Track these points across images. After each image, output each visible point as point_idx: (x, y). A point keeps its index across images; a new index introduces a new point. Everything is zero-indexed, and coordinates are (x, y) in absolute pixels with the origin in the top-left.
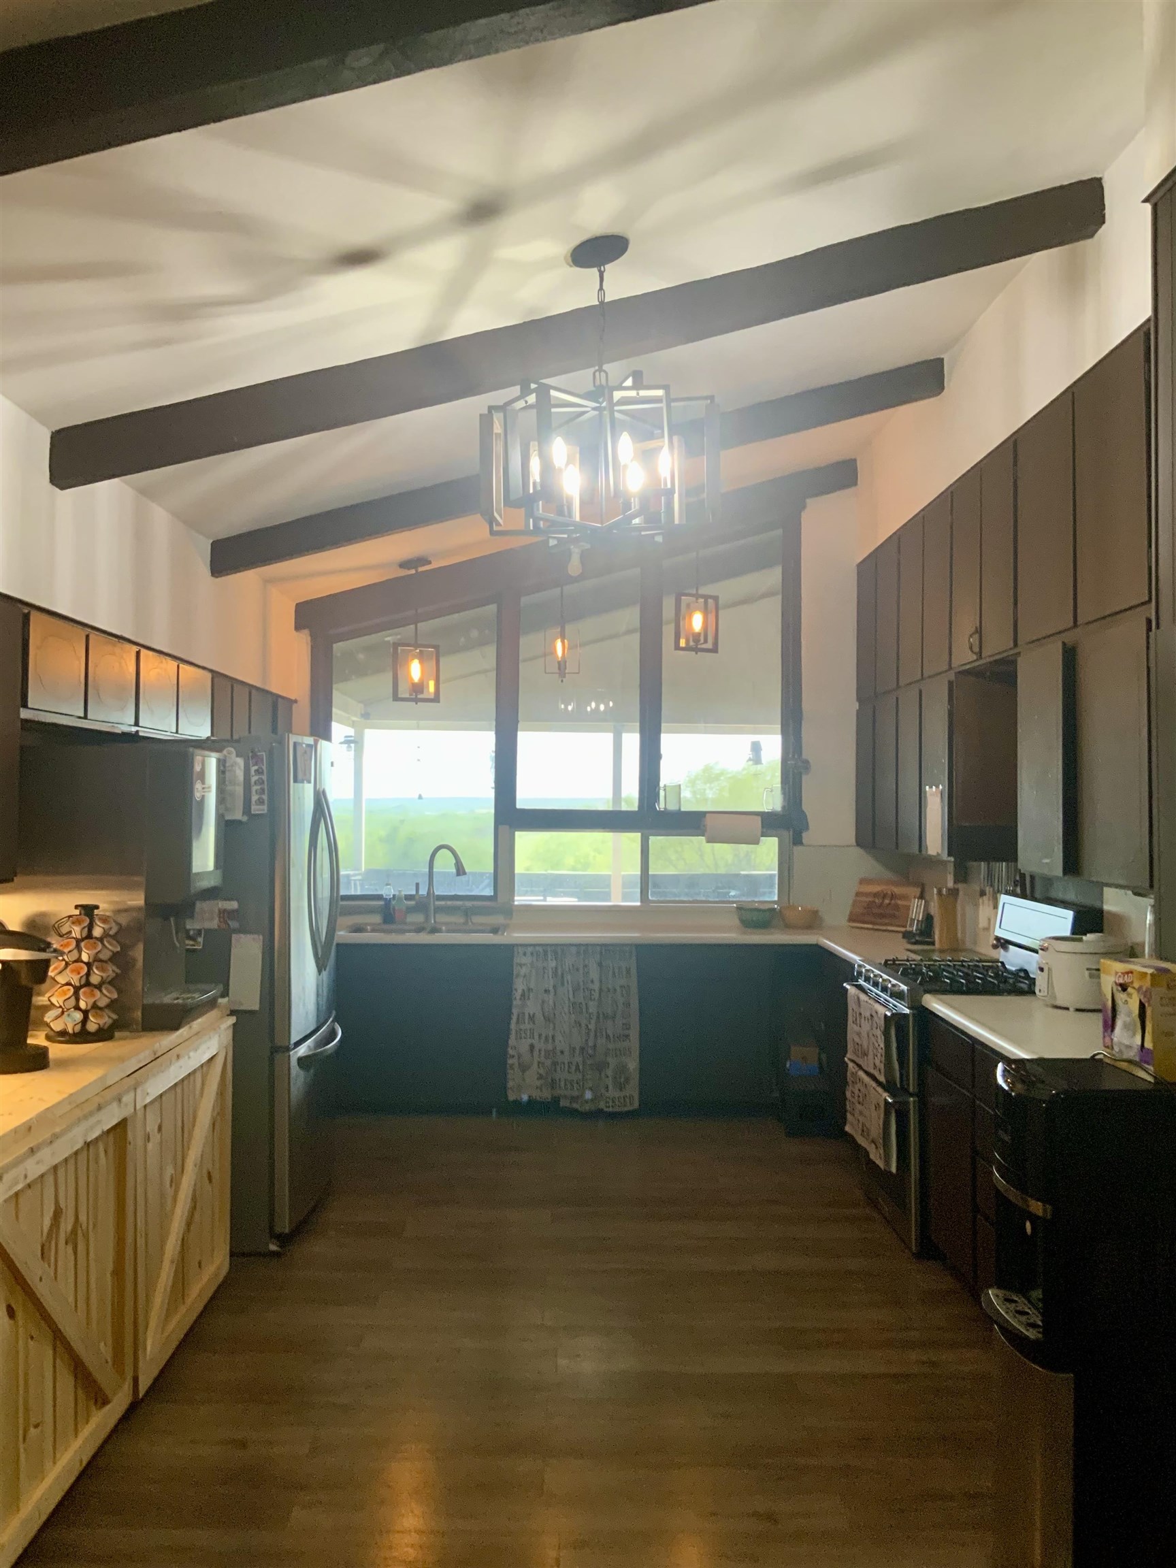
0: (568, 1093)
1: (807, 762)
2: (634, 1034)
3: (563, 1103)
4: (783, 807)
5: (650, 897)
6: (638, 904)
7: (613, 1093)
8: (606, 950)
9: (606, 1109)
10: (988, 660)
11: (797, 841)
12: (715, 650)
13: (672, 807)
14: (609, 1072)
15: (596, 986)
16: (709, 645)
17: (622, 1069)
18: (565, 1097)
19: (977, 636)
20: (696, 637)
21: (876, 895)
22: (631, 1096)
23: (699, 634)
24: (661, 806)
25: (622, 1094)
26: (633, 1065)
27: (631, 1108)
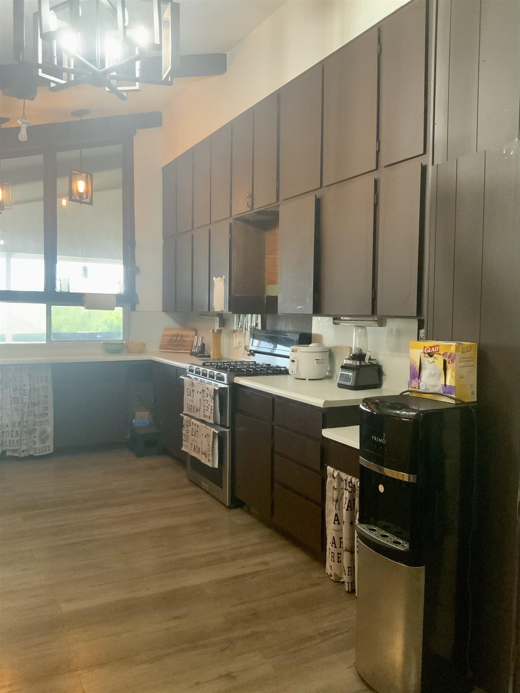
0: (11, 448)
1: (138, 268)
2: (51, 412)
3: (9, 454)
4: (125, 292)
5: (52, 339)
6: (45, 343)
7: (38, 445)
8: (33, 367)
9: (35, 455)
10: (257, 210)
11: (133, 309)
12: (91, 203)
13: (65, 290)
14: (37, 434)
15: (28, 388)
16: (88, 201)
17: (43, 432)
18: (10, 450)
19: (250, 199)
20: (81, 195)
21: (173, 336)
22: (49, 446)
23: (82, 194)
24: (58, 289)
25: (44, 446)
26: (50, 429)
27: (50, 452)
